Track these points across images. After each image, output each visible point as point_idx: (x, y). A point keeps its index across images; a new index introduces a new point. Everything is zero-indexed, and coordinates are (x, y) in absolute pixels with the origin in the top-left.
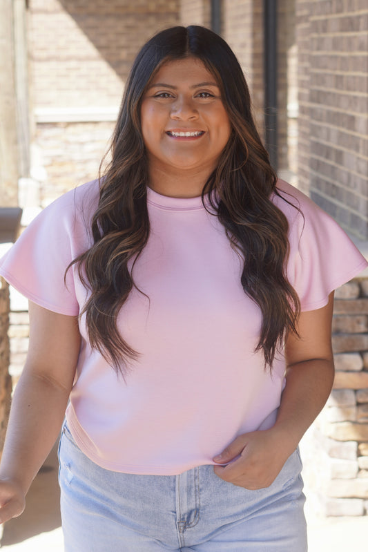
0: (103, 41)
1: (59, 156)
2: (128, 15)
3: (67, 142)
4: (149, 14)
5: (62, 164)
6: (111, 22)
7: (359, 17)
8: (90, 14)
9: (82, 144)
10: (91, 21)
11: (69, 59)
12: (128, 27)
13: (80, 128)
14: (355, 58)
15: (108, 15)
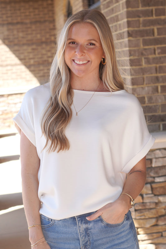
0: (22, 57)
1: (6, 110)
2: (33, 44)
3: (9, 104)
4: (42, 43)
5: (7, 114)
6: (25, 47)
7: (124, 32)
8: (15, 45)
9: (16, 104)
10: (16, 48)
11: (7, 65)
12: (33, 49)
13: (14, 97)
14: (123, 51)
15: (24, 44)
